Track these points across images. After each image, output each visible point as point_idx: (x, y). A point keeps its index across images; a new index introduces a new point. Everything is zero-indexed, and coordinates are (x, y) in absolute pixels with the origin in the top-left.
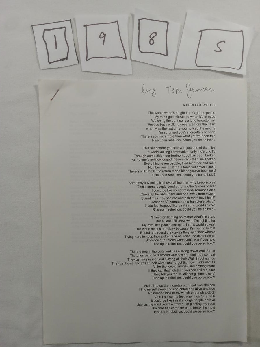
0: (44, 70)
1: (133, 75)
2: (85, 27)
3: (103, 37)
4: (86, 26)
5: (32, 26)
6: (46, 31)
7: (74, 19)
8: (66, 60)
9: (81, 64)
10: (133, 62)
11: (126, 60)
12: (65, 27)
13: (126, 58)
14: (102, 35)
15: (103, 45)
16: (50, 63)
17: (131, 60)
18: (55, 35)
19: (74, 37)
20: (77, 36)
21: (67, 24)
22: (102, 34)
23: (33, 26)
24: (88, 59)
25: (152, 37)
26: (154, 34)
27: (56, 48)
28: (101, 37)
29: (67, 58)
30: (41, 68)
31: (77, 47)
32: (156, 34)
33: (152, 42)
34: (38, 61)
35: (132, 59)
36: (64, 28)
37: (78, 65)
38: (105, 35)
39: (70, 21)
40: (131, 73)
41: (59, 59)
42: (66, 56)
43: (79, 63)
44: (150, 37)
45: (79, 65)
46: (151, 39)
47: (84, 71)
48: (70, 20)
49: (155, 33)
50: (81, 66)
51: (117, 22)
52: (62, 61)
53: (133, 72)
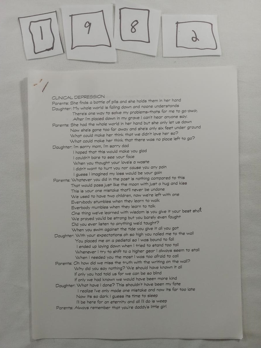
1: (118, 62)
2: (71, 17)
4: (72, 16)
6: (32, 23)
7: (60, 9)
8: (51, 50)
10: (118, 51)
11: (111, 48)
12: (50, 19)
13: (110, 46)
15: (88, 33)
16: (36, 53)
18: (41, 27)
20: (63, 26)
21: (53, 16)
22: (88, 23)
23: (20, 19)
25: (133, 25)
26: (136, 23)
27: (42, 39)
28: (86, 26)
29: (52, 48)
30: (28, 59)
31: (63, 37)
32: (138, 23)
33: (133, 30)
34: (24, 51)
36: (50, 20)
37: (63, 55)
38: (90, 24)
39: (55, 13)
40: (115, 61)
41: (45, 50)
42: (52, 46)
43: (64, 52)
44: (131, 25)
46: (133, 27)
48: (56, 12)
49: (136, 21)
50: (66, 55)
51: (102, 11)
52: (47, 51)
53: (117, 60)
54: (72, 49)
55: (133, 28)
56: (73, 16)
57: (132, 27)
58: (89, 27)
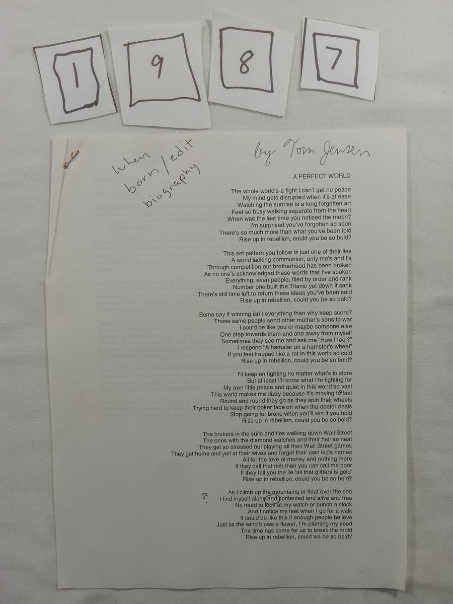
0: (58, 126)
1: (212, 128)
2: (127, 47)
3: (158, 63)
4: (128, 45)
5: (34, 48)
6: (58, 57)
7: (107, 33)
8: (94, 106)
9: (120, 112)
10: (212, 106)
11: (199, 102)
12: (91, 49)
13: (199, 100)
14: (157, 60)
15: (159, 77)
16: (67, 113)
17: (209, 103)
18: (74, 64)
19: (107, 65)
20: (113, 63)
21: (95, 44)
22: (157, 57)
23: (36, 49)
24: (132, 104)
25: (244, 59)
26: (248, 55)
27: (77, 86)
28: (155, 64)
29: (96, 103)
30: (53, 122)
31: (114, 84)
32: (252, 55)
33: (244, 69)
34: (46, 111)
35: (210, 100)
36: (90, 51)
37: (115, 114)
38: (161, 60)
39: (99, 37)
40: (209, 126)
41: (83, 106)
42: (95, 99)
43: (117, 111)
44: (241, 60)
45: (118, 114)
46: (244, 63)
47: (126, 125)
48: (100, 35)
49: (250, 52)
50: (121, 116)
51: (183, 35)
52: (87, 109)
53: (212, 125)
54: (131, 106)
55: (244, 66)
56: (131, 46)
57: (241, 63)
58: (159, 65)
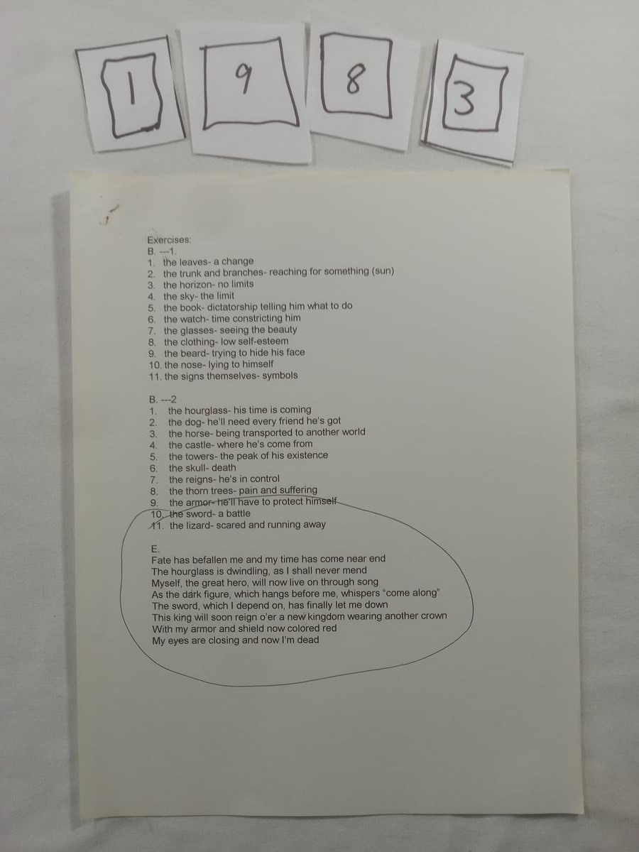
0: (103, 155)
1: (314, 163)
2: (203, 51)
3: (246, 74)
4: (205, 49)
5: (76, 51)
6: (107, 64)
7: (178, 33)
8: (155, 129)
9: (190, 139)
10: (316, 136)
11: (298, 128)
12: (154, 55)
13: (298, 125)
14: (243, 71)
15: (245, 92)
16: (117, 137)
18: (129, 74)
19: (174, 76)
20: (183, 72)
21: (160, 48)
22: (243, 67)
23: (79, 53)
24: (207, 126)
25: (353, 75)
26: (359, 69)
27: (133, 102)
28: (240, 74)
29: (157, 126)
30: (97, 149)
31: (183, 100)
32: (364, 69)
33: (353, 87)
34: (88, 130)
36: (153, 57)
37: (183, 142)
38: (249, 71)
39: (165, 40)
40: (309, 160)
41: (140, 129)
42: (156, 121)
43: (185, 136)
44: (349, 75)
45: (186, 143)
46: (352, 80)
47: (200, 155)
48: (167, 38)
49: (361, 65)
50: (191, 143)
51: (279, 39)
52: (145, 133)
53: (314, 159)
54: (205, 128)
55: (353, 83)
56: (208, 50)
57: (349, 80)
58: (246, 77)
